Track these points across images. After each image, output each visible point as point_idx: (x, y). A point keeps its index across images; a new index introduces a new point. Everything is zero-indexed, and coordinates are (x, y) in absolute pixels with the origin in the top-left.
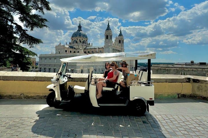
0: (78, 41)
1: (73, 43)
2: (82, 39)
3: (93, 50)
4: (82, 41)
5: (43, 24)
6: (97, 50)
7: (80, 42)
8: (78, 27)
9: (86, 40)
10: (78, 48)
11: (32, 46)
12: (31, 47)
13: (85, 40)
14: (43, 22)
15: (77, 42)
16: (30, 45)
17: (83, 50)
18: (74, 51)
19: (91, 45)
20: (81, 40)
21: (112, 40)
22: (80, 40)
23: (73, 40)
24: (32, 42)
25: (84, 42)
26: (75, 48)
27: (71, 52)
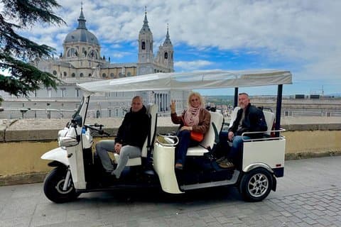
0: (80, 51)
1: (68, 56)
2: (89, 48)
3: (114, 71)
4: (88, 52)
6: (123, 71)
7: (84, 54)
8: (79, 20)
9: (97, 50)
10: (80, 66)
13: (95, 49)
15: (76, 54)
17: (98, 72)
18: (72, 73)
19: (107, 60)
20: (86, 49)
22: (83, 49)
23: (67, 48)
25: (92, 54)
26: (74, 68)
27: (65, 74)
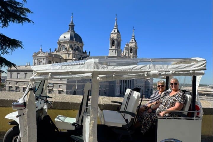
1: (61, 50)
2: (75, 45)
4: (74, 47)
5: (23, 16)
7: (71, 49)
8: (70, 25)
9: (81, 46)
10: (68, 58)
11: (5, 51)
12: (3, 53)
13: (79, 46)
14: (22, 13)
16: (2, 50)
19: (88, 54)
21: (120, 48)
22: (71, 46)
23: (60, 45)
24: (5, 44)
25: (77, 49)
